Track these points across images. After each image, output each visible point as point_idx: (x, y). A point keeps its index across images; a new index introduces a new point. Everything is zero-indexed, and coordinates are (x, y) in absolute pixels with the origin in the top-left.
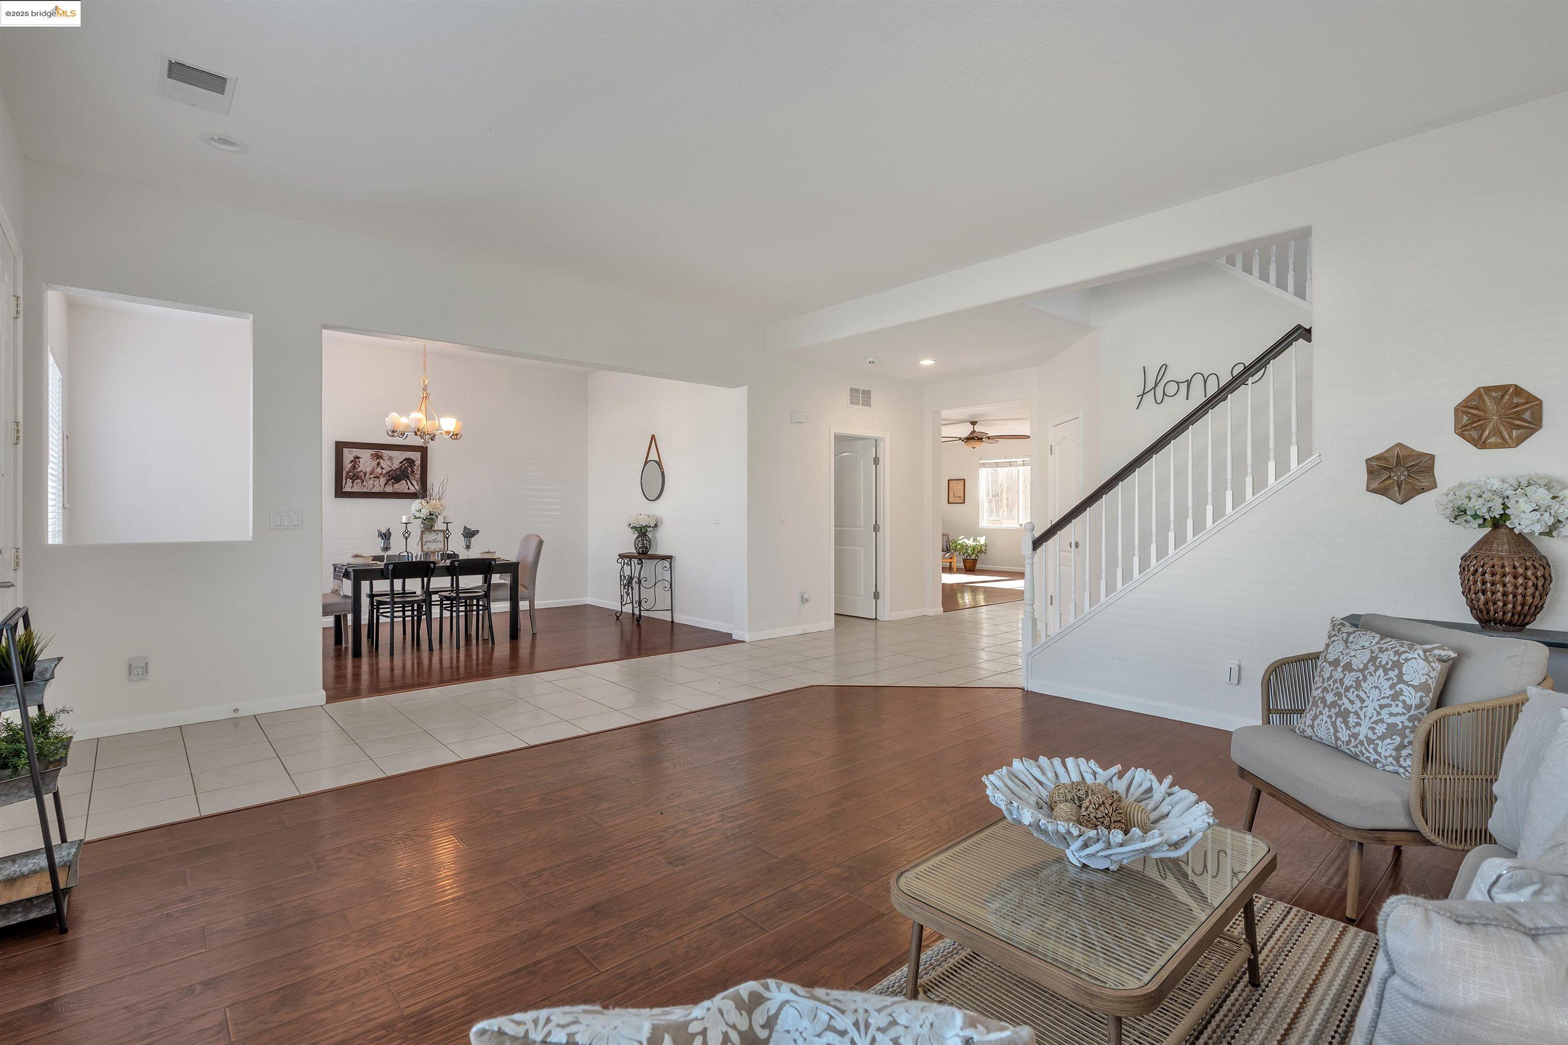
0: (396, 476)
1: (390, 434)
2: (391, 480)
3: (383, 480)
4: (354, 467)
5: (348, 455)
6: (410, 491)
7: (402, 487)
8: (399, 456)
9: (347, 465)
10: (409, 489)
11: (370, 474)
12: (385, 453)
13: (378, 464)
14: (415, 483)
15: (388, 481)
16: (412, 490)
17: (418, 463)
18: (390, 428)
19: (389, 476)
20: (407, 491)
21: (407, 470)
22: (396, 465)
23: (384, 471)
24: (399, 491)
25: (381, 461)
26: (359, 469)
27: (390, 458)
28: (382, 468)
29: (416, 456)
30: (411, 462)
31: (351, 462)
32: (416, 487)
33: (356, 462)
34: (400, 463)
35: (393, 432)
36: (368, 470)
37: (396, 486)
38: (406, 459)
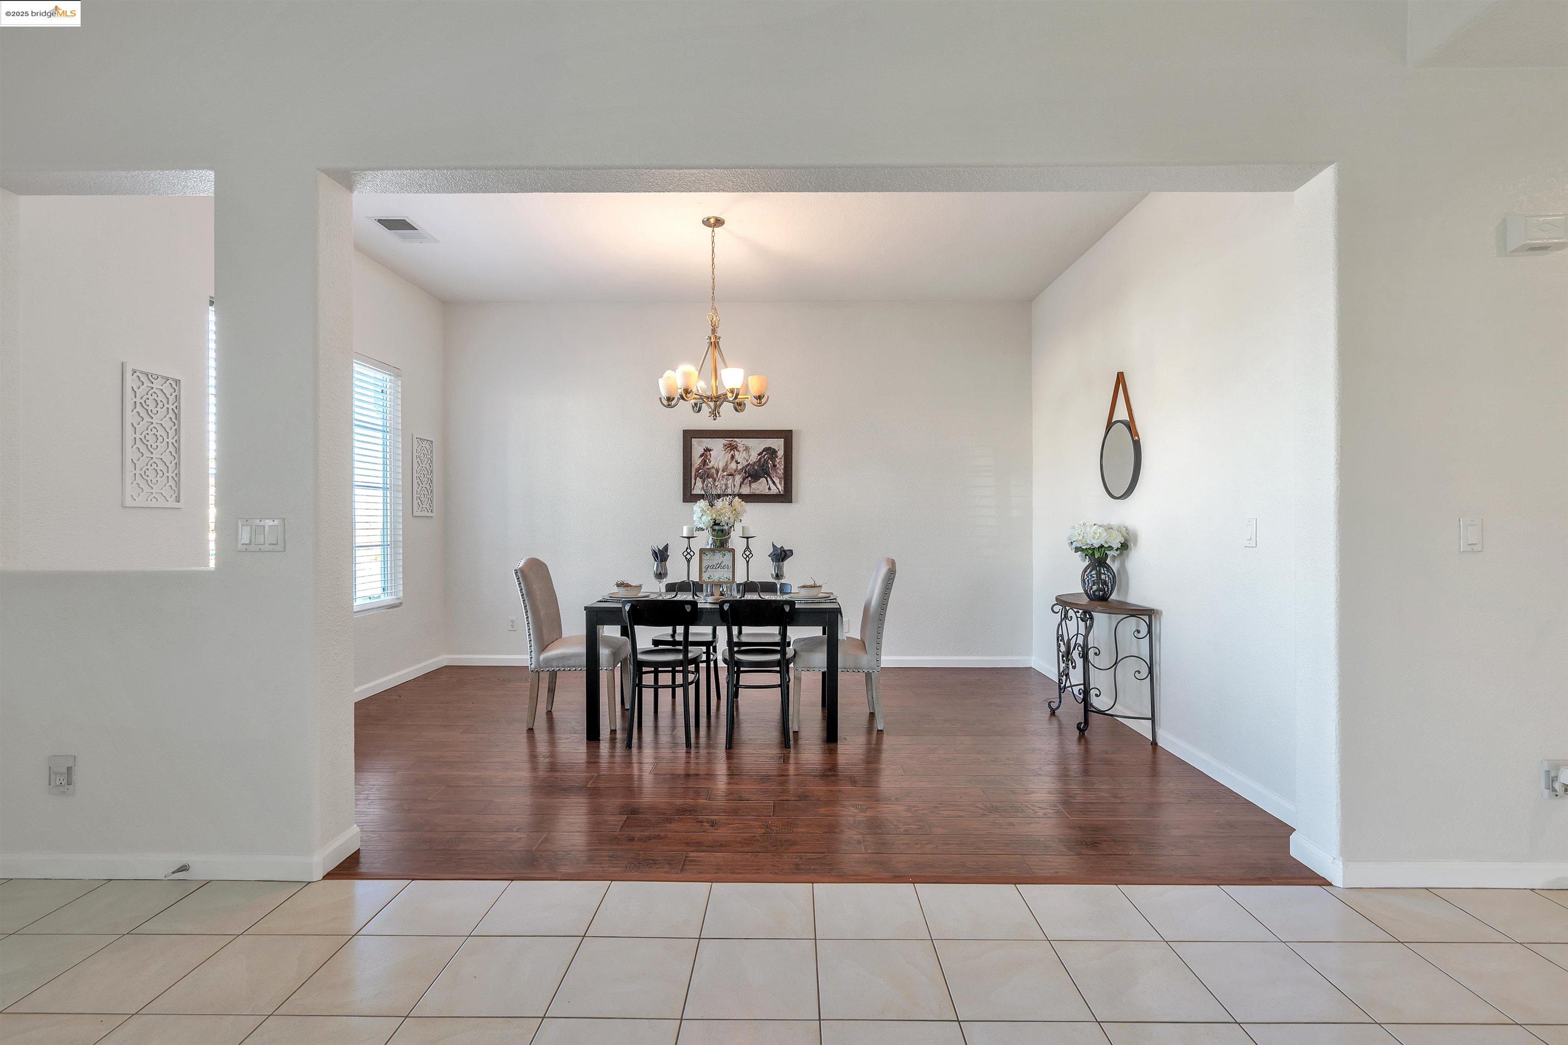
0: (754, 473)
1: (665, 403)
2: (747, 477)
3: (738, 478)
4: (704, 463)
5: (698, 446)
6: (772, 492)
7: (761, 486)
8: (757, 446)
9: (697, 461)
10: (769, 489)
11: (723, 471)
12: (741, 442)
13: (733, 457)
14: (777, 481)
15: (744, 480)
16: (774, 490)
17: (781, 453)
18: (664, 394)
19: (745, 473)
20: (767, 492)
21: (767, 463)
22: (754, 457)
23: (740, 467)
24: (758, 492)
25: (736, 453)
26: (711, 465)
27: (747, 449)
28: (737, 463)
29: (778, 444)
30: (771, 452)
31: (701, 456)
32: (779, 486)
33: (707, 456)
34: (759, 455)
35: (669, 399)
36: (721, 466)
37: (754, 485)
38: (766, 449)
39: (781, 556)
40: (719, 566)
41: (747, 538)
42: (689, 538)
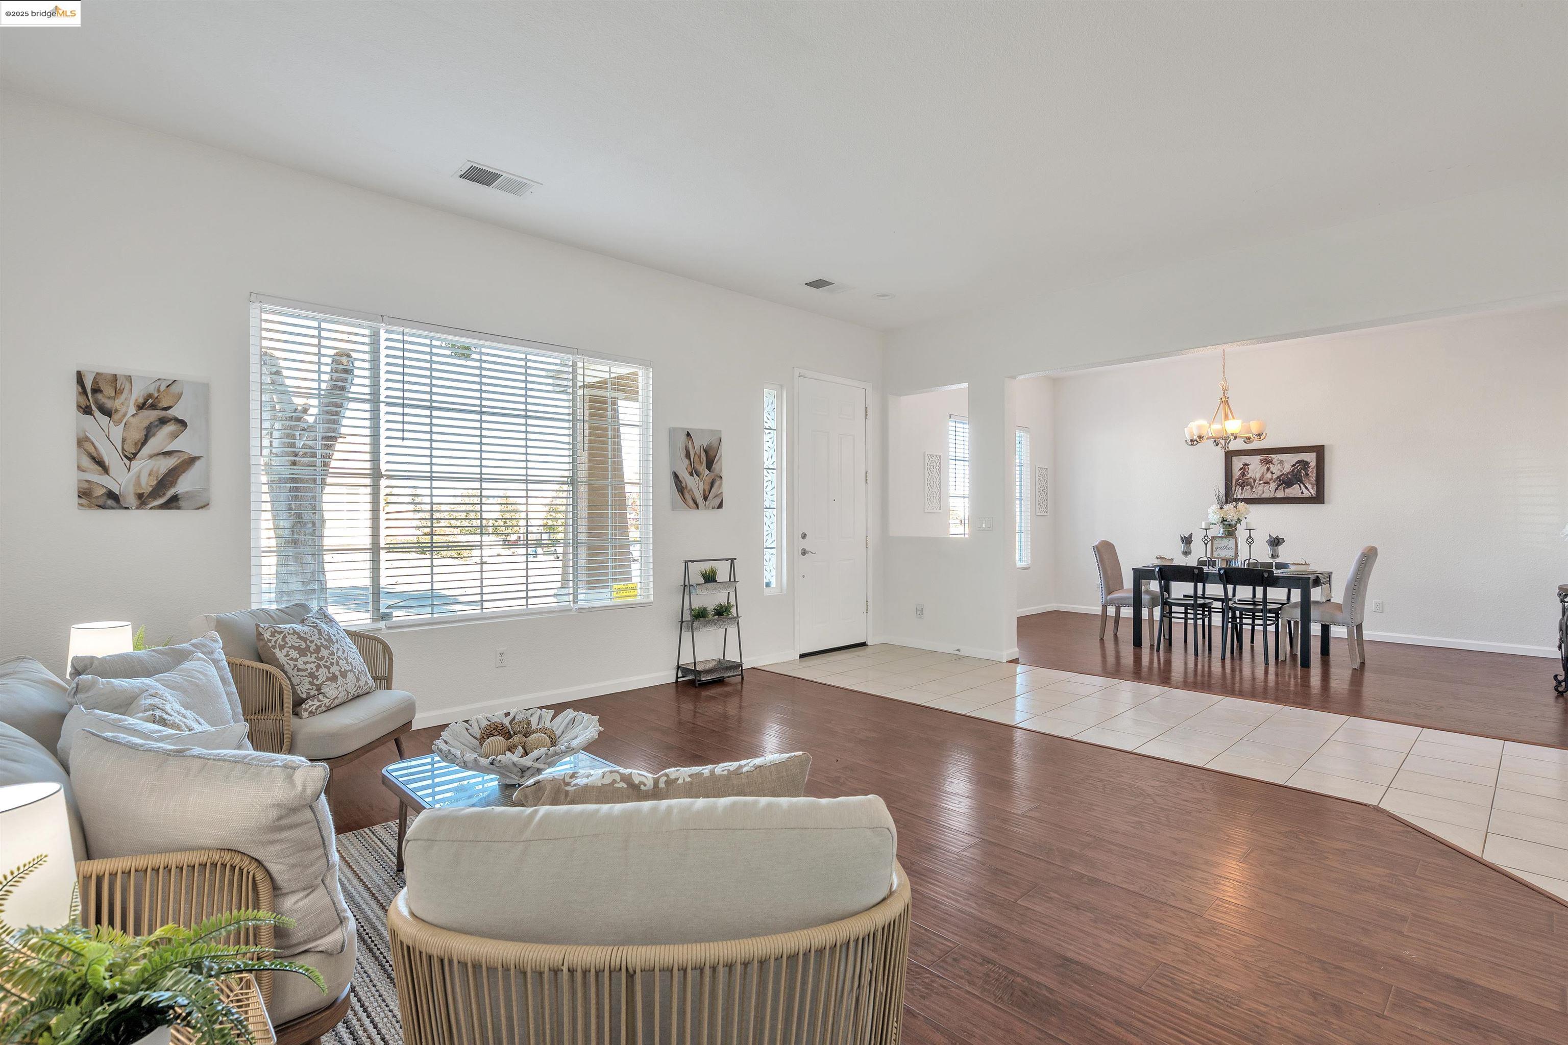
0: (1287, 481)
1: (1190, 443)
2: (1281, 484)
3: (1273, 485)
4: (1243, 474)
5: (1238, 463)
6: (1304, 496)
7: (1295, 491)
8: (1290, 460)
9: (1236, 473)
10: (1302, 493)
11: (1260, 480)
12: (1275, 457)
13: (1268, 469)
14: (1309, 487)
15: (1279, 486)
16: (1306, 494)
17: (1313, 464)
18: (1189, 438)
19: (1280, 481)
20: (1300, 495)
21: (1300, 472)
22: (1288, 468)
23: (1275, 476)
24: (1291, 496)
25: (1271, 466)
26: (1249, 476)
27: (1281, 462)
28: (1272, 473)
29: (1311, 458)
30: (1305, 464)
31: (1241, 469)
32: (1311, 490)
33: (1245, 469)
34: (1292, 466)
35: (1192, 441)
36: (1258, 476)
37: (1287, 490)
38: (1298, 462)
39: (1275, 542)
40: (1226, 548)
41: (1250, 530)
42: (1206, 529)
